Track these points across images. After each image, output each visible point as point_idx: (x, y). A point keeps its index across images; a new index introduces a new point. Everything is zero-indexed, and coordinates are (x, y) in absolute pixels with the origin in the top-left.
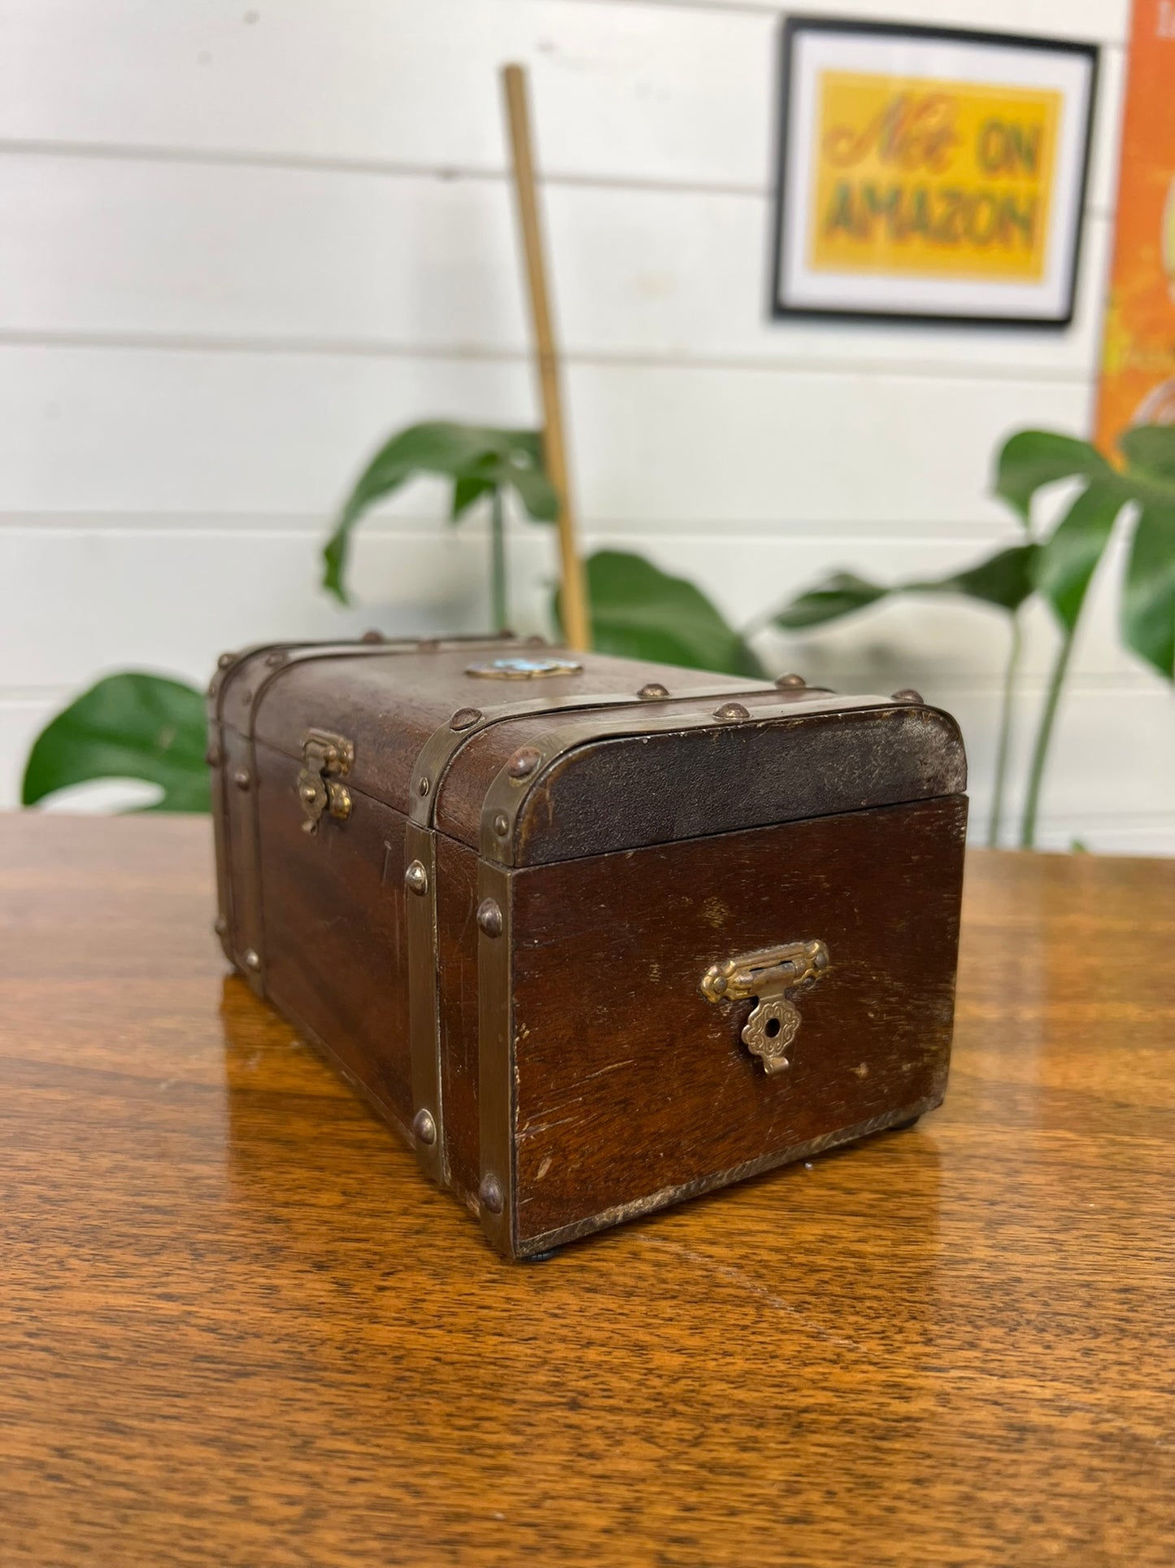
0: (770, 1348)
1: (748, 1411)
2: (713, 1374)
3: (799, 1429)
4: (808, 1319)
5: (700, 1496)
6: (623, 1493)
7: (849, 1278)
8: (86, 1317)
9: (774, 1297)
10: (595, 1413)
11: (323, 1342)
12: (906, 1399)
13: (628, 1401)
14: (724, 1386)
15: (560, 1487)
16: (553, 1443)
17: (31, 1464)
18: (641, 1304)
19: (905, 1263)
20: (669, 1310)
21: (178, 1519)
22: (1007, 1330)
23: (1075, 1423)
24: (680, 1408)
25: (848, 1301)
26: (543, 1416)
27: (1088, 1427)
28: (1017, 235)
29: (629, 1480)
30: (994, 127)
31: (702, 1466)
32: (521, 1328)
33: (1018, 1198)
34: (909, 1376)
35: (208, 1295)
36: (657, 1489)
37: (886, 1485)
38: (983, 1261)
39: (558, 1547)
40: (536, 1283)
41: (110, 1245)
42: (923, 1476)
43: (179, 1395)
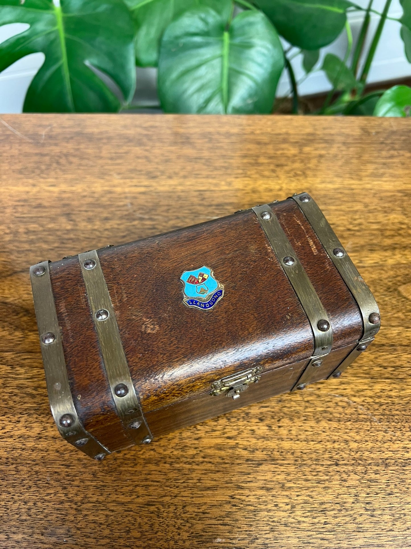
0: (376, 437)
1: (375, 461)
2: (365, 449)
3: (387, 465)
4: (382, 425)
5: (370, 490)
6: (353, 491)
7: (390, 407)
8: (213, 449)
9: (373, 417)
10: (342, 466)
11: (273, 449)
12: (408, 452)
13: (348, 461)
14: (368, 453)
15: (341, 491)
16: (335, 477)
18: (343, 424)
19: (403, 399)
20: (350, 426)
21: (267, 513)
24: (360, 462)
25: (391, 417)
26: (331, 469)
29: (355, 487)
31: (368, 480)
32: (317, 438)
34: (408, 444)
35: (238, 435)
36: (360, 489)
39: (344, 509)
43: (249, 474)
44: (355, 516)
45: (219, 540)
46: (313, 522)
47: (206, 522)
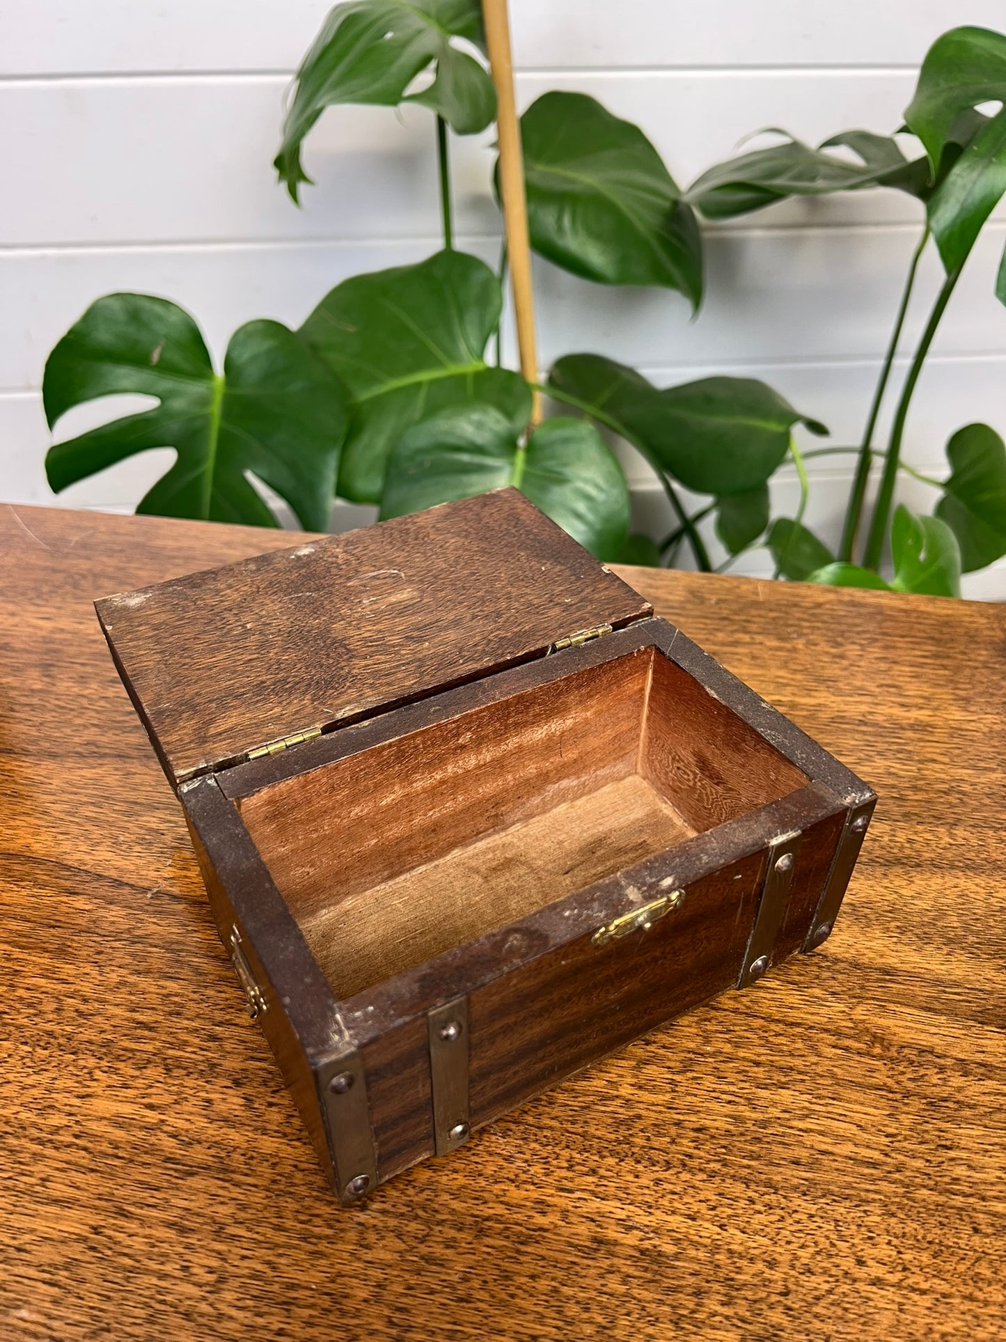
0: (480, 1167)
1: (456, 1218)
2: (444, 1187)
3: (481, 1233)
4: (507, 1143)
5: (417, 1279)
6: (377, 1274)
8: (105, 1122)
10: (374, 1214)
11: (235, 1148)
12: (543, 1213)
13: (393, 1206)
14: (448, 1197)
15: (347, 1268)
16: (348, 1235)
21: (155, 1281)
22: (617, 1160)
23: (632, 1239)
24: (421, 1213)
25: (534, 1130)
27: (637, 1243)
29: (385, 1266)
31: (423, 1257)
34: (552, 1196)
35: (173, 1106)
36: (395, 1273)
37: (515, 1278)
38: (623, 1098)
39: (340, 1310)
41: (118, 1058)
42: (537, 1273)
43: (157, 1189)
44: (359, 1331)
45: (24, 1313)
46: (253, 1324)
47: (16, 1270)
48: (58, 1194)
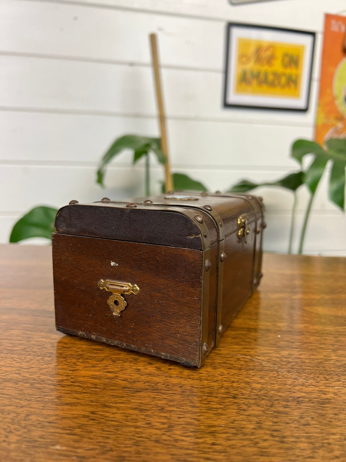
0: (284, 382)
1: (283, 398)
2: (270, 389)
3: (299, 402)
4: (292, 375)
5: (277, 420)
6: (256, 419)
7: (300, 364)
8: (87, 377)
9: (280, 369)
10: (241, 399)
11: (158, 383)
12: (326, 394)
13: (249, 396)
14: (274, 392)
15: (238, 418)
16: (231, 407)
17: (84, 416)
18: (244, 372)
19: (314, 360)
20: (253, 373)
21: (133, 429)
24: (264, 397)
25: (301, 370)
26: (227, 400)
28: (292, 85)
29: (257, 416)
30: (286, 55)
31: (275, 412)
32: (213, 378)
33: (339, 344)
35: (120, 371)
36: (265, 418)
37: (327, 415)
38: (335, 360)
39: (243, 433)
40: (213, 367)
41: (87, 359)
42: (336, 413)
43: (122, 397)
44: (257, 440)
46: (196, 442)
47: (49, 430)
48: (68, 401)
